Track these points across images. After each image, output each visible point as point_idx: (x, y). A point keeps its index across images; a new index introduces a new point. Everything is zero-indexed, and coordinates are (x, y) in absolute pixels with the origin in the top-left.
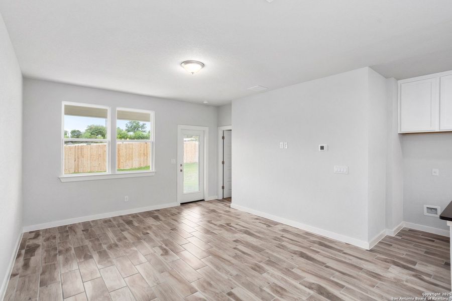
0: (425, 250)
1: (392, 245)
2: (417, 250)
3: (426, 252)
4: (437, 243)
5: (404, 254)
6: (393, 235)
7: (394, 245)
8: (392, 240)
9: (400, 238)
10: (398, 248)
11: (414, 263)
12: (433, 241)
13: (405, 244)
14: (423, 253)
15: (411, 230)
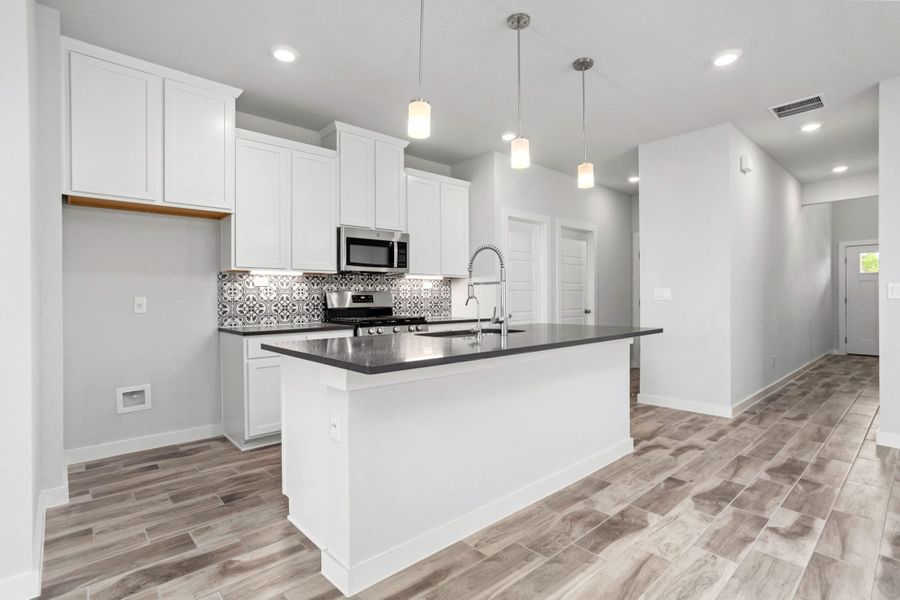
0: (166, 495)
1: (89, 531)
2: (152, 504)
3: (175, 499)
4: (165, 468)
5: (142, 535)
6: (64, 500)
7: (97, 526)
8: (74, 515)
9: (87, 498)
10: (116, 528)
11: (186, 542)
12: (155, 467)
13: (116, 507)
14: (170, 505)
15: (90, 466)
